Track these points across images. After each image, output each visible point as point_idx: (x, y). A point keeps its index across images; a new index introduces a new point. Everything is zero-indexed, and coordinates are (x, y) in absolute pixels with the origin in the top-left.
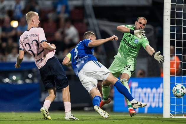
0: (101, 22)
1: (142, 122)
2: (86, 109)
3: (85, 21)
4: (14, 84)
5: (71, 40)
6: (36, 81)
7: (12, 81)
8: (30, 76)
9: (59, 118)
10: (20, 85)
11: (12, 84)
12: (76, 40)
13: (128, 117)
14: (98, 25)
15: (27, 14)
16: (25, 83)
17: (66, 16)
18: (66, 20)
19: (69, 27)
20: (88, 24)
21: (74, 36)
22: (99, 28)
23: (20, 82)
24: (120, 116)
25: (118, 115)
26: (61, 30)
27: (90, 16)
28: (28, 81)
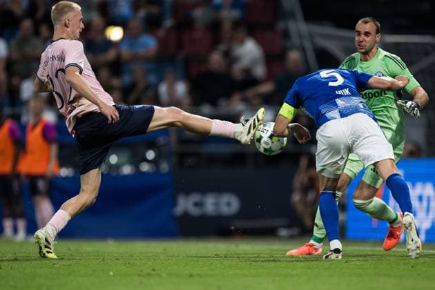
0: (317, 29)
1: (412, 264)
2: (283, 232)
3: (281, 25)
4: (114, 174)
5: (247, 71)
6: (165, 167)
7: (108, 168)
8: (151, 155)
9: (219, 253)
10: (126, 176)
11: (108, 174)
12: (260, 71)
13: (380, 251)
14: (311, 36)
15: (53, 7)
16: (138, 173)
17: (235, 14)
18: (236, 24)
19: (242, 42)
20: (286, 34)
21: (254, 62)
22: (313, 44)
23: (127, 170)
24: (362, 248)
25: (356, 248)
26: (222, 47)
27: (292, 16)
28: (145, 167)
